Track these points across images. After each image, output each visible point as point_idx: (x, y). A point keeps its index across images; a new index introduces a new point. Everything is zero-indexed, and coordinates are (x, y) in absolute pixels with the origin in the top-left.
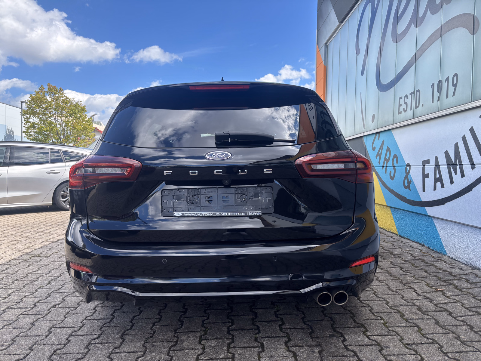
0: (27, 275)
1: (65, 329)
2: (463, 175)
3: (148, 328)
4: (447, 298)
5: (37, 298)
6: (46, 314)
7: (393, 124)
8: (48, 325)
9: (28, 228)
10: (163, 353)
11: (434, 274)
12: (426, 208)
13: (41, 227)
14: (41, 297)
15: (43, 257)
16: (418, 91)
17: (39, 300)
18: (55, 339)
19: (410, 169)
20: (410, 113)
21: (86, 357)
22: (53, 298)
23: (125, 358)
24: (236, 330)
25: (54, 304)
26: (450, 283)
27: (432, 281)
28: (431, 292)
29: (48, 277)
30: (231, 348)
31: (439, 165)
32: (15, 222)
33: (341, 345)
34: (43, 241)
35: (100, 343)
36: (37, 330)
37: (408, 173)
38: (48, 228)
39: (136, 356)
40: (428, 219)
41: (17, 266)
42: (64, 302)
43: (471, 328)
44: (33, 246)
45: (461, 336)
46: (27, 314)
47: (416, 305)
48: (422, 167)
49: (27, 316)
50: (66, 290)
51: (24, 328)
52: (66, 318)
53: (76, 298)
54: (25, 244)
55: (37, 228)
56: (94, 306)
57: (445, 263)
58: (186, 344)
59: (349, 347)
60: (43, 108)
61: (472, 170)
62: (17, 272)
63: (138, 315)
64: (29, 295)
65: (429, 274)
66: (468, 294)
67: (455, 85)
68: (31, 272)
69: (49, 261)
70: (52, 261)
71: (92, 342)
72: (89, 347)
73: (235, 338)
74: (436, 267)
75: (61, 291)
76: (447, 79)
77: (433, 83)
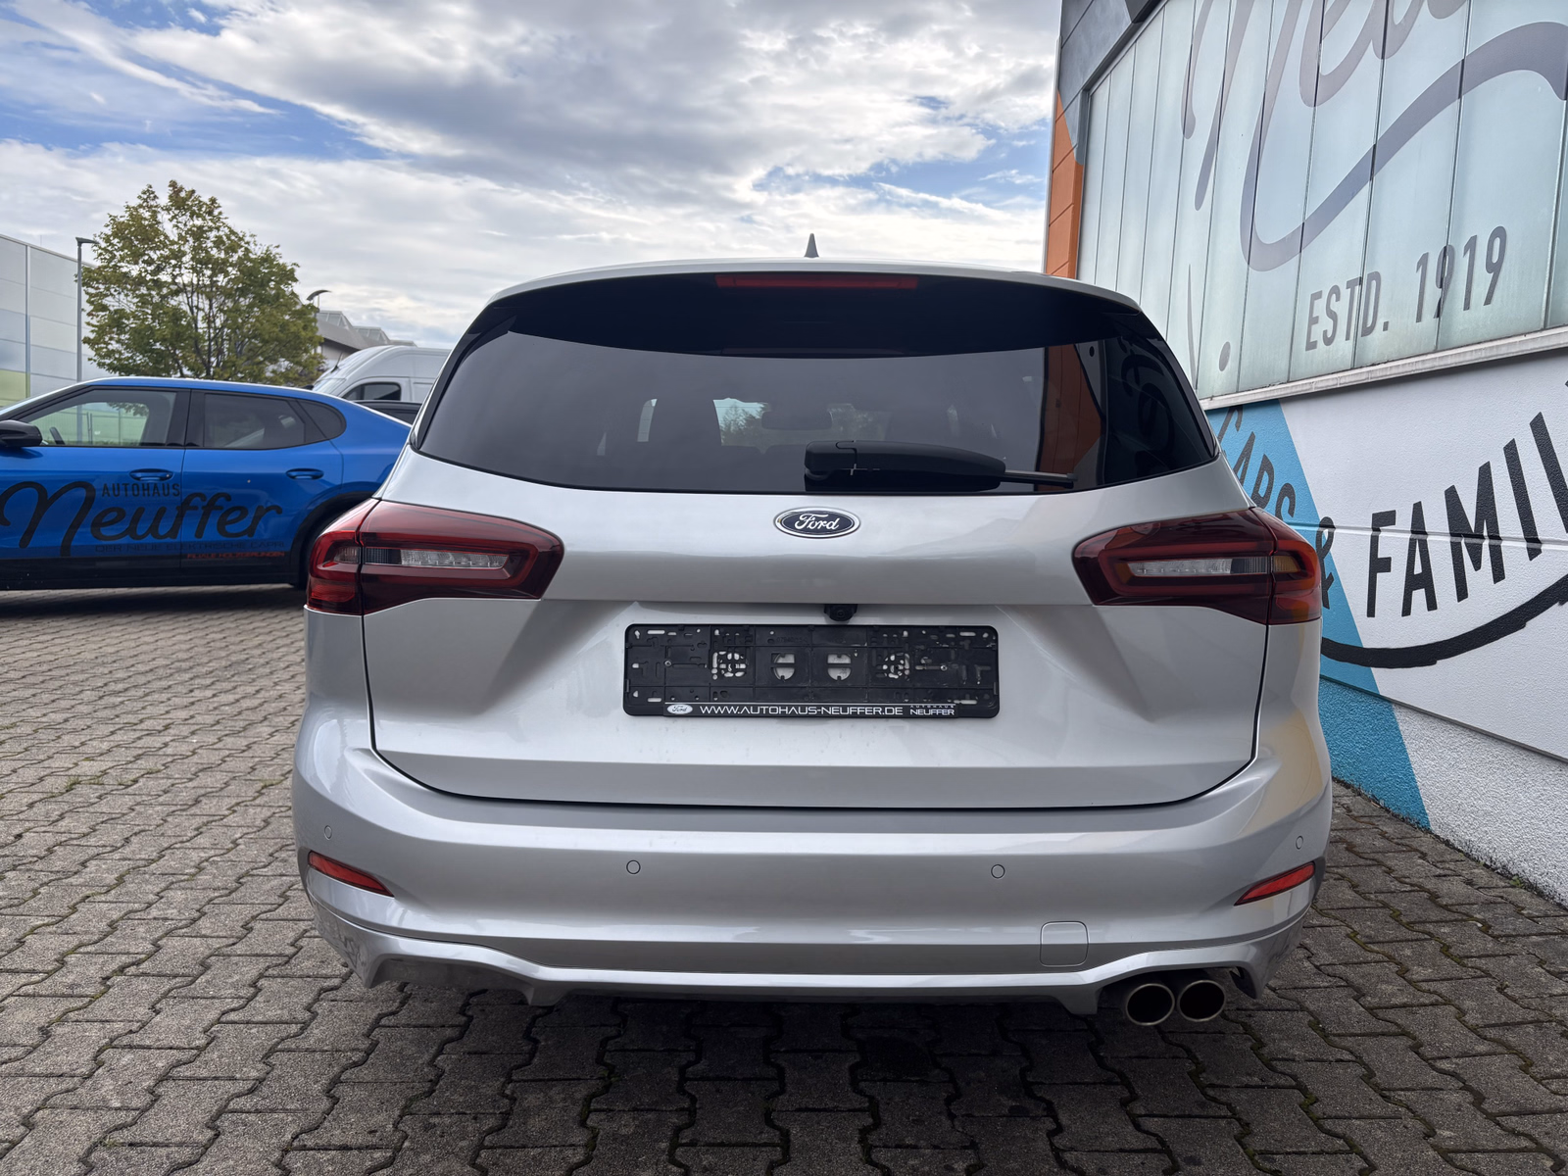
0: (50, 851)
1: (147, 1053)
2: (1499, 574)
3: (420, 1062)
4: (1412, 989)
5: (71, 938)
6: (94, 999)
7: (1288, 382)
8: (95, 1034)
9: (73, 678)
10: (457, 1155)
11: (1381, 897)
12: (1373, 669)
13: (118, 676)
14: (86, 933)
15: (109, 788)
16: (1376, 276)
17: (76, 942)
18: (111, 1087)
19: (1331, 536)
20: (1343, 348)
21: (206, 1161)
22: (124, 937)
23: (330, 1169)
24: (708, 1079)
25: (124, 959)
26: (1429, 933)
27: (1369, 923)
28: (1360, 963)
29: (119, 860)
30: (683, 1145)
31: (1425, 533)
32: (36, 654)
33: (1042, 1145)
34: (120, 729)
35: (257, 1111)
36: (58, 1056)
37: (1323, 550)
38: (142, 679)
39: (368, 1164)
40: (1379, 706)
41: (21, 816)
42: (159, 956)
43: (1479, 1099)
44: (83, 744)
45: (1439, 1129)
46: (34, 996)
47: (1307, 1010)
48: (1370, 533)
49: (32, 1000)
50: (172, 912)
51: (15, 1045)
52: (157, 1012)
53: (197, 941)
54: (59, 737)
55: (104, 681)
56: (254, 973)
57: (1420, 857)
58: (536, 1124)
59: (1068, 1156)
60: (150, 262)
61: (1531, 560)
62: (19, 836)
63: (393, 1013)
64: (47, 925)
65: (1363, 895)
66: (1482, 977)
67: (1494, 268)
68: (63, 839)
69: (128, 801)
70: (138, 804)
71: (232, 1105)
72: (218, 1123)
73: (699, 1108)
74: (1389, 871)
75: (154, 912)
76: (1471, 245)
77: (1425, 257)
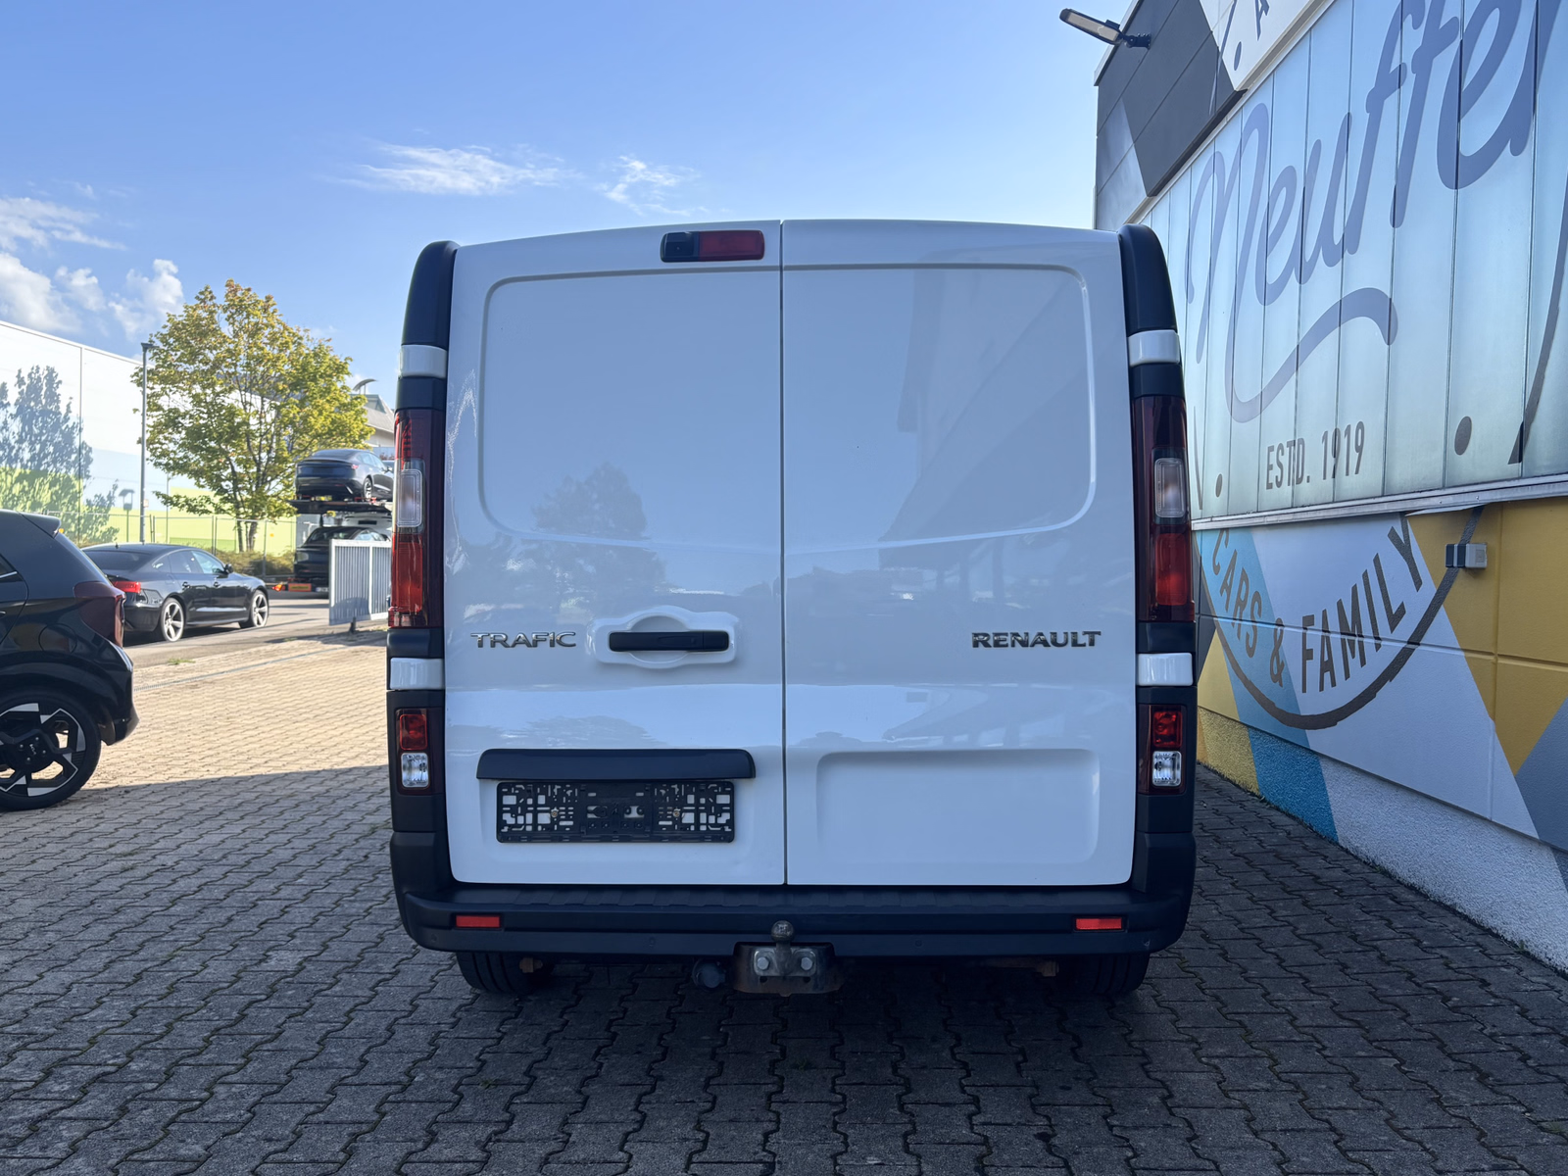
2: (1363, 662)
4: (1272, 920)
7: (1257, 513)
12: (1307, 731)
19: (1282, 631)
20: (1287, 491)
26: (1300, 895)
31: (1329, 632)
37: (1278, 643)
48: (1302, 631)
57: (1321, 858)
61: (1376, 652)
65: (1270, 879)
66: (1319, 914)
67: (1359, 449)
74: (1297, 866)
76: (1348, 431)
77: (1326, 433)
